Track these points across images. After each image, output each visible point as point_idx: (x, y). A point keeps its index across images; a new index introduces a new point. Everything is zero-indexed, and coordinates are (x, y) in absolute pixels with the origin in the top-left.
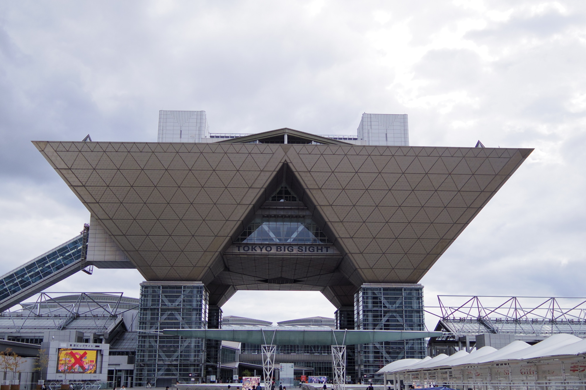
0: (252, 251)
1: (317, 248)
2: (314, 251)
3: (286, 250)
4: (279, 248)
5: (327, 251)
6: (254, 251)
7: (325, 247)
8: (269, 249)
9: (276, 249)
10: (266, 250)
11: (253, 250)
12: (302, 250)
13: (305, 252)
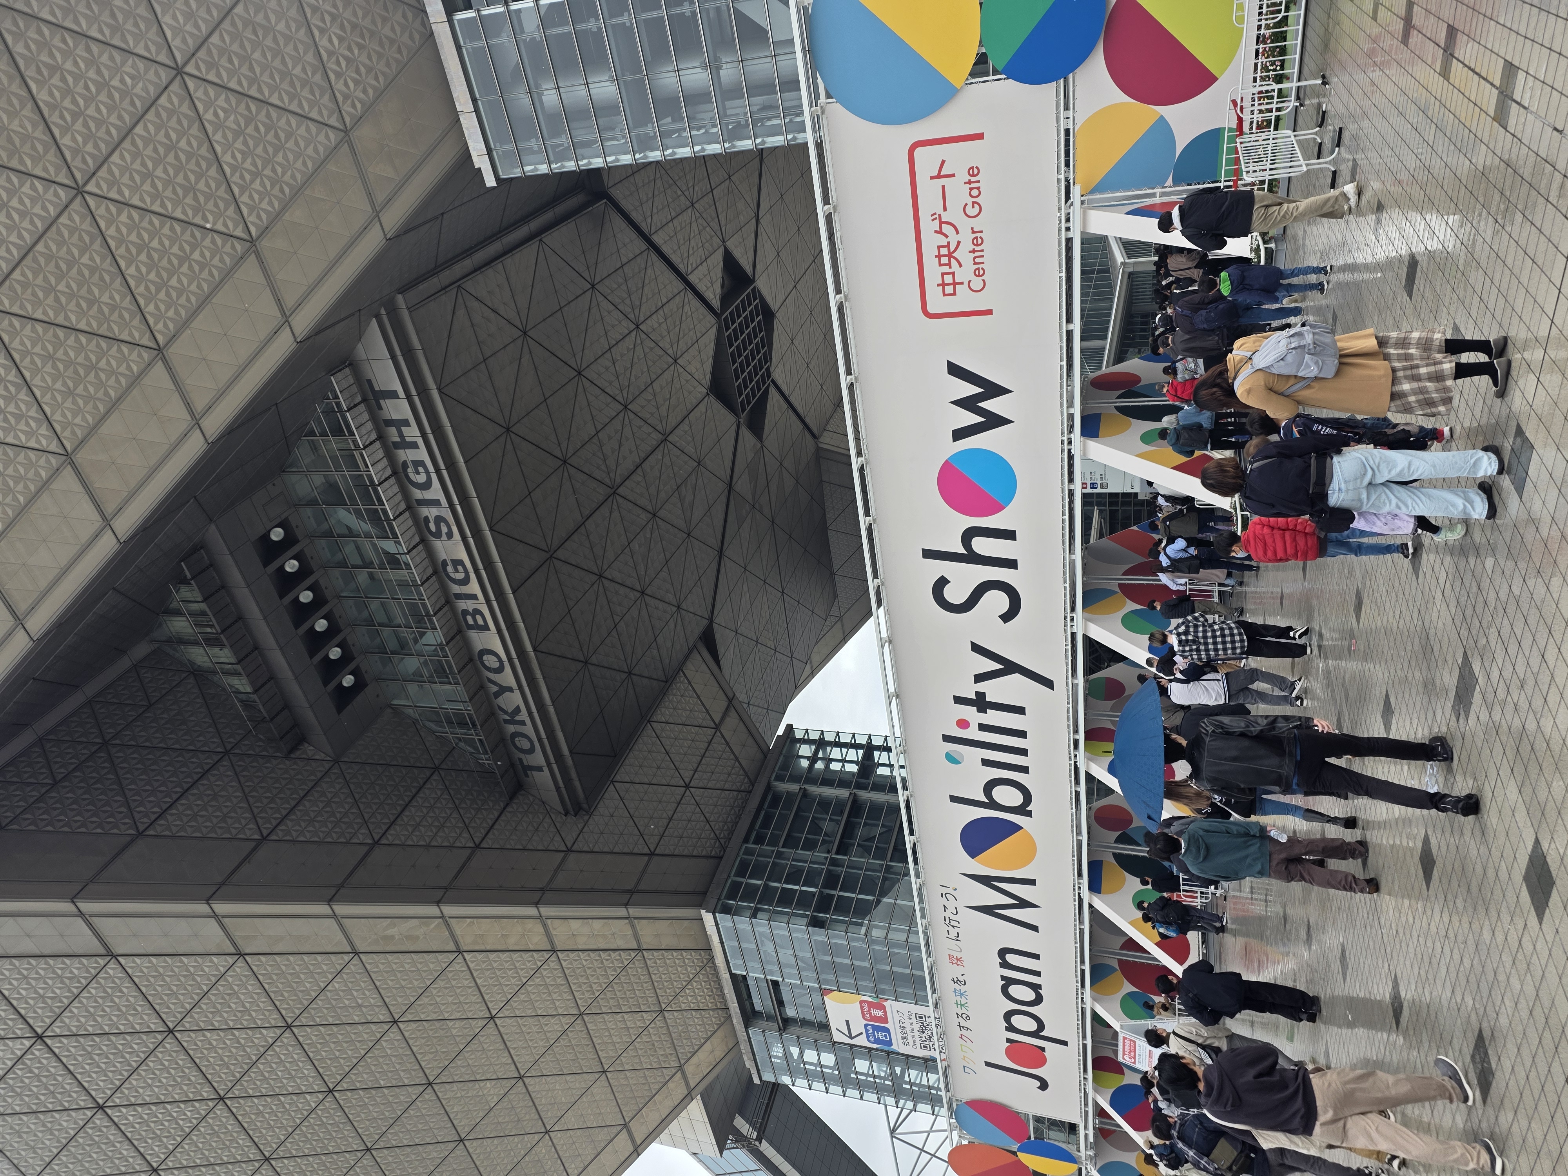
0: (523, 723)
1: (396, 446)
2: (422, 463)
3: (465, 590)
4: (470, 621)
5: (393, 395)
6: (523, 715)
7: (380, 408)
8: (490, 661)
9: (483, 634)
10: (500, 670)
11: (517, 718)
12: (439, 519)
13: (443, 501)
